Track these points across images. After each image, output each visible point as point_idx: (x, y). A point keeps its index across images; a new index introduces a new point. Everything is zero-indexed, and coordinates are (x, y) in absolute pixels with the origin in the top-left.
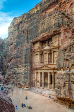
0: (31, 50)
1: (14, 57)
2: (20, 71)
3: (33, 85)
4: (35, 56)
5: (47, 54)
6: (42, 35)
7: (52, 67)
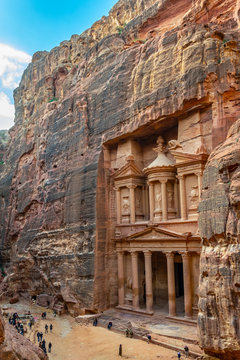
0: (102, 171)
1: (39, 200)
2: (61, 251)
3: (112, 303)
6: (141, 114)
7: (180, 231)
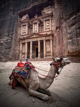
4: (22, 27)
5: (38, 24)
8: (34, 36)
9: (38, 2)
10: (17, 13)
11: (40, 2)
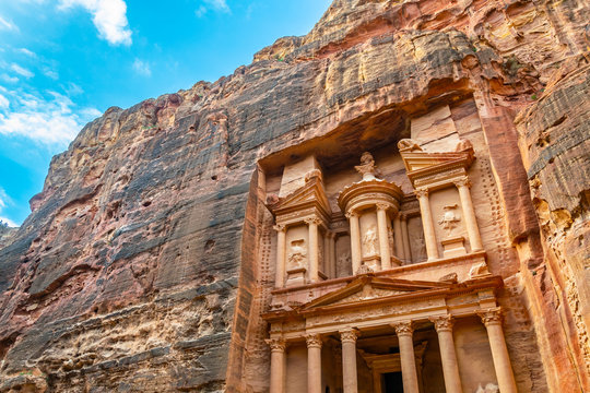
0: (254, 199)
1: (93, 263)
4: (281, 235)
8: (367, 296)
9: (375, 100)
10: (254, 156)
11: (385, 97)
